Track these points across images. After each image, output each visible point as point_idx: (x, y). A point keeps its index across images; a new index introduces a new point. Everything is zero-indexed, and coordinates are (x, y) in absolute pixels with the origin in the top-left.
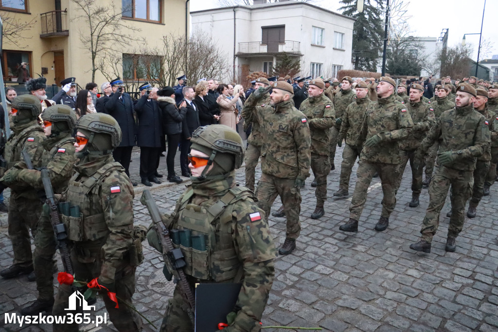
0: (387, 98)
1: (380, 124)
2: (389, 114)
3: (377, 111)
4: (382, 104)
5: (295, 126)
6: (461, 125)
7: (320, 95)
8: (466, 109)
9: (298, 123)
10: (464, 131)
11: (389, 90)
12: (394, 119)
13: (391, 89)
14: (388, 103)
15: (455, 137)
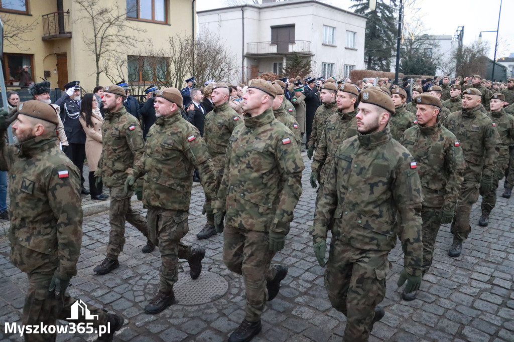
0: (258, 118)
1: (245, 163)
2: (260, 145)
3: (243, 140)
4: (251, 127)
5: (47, 184)
6: (364, 168)
7: (174, 114)
8: (373, 136)
9: (51, 179)
10: (368, 179)
11: (263, 104)
12: (268, 155)
13: (265, 101)
14: (261, 125)
15: (353, 190)
